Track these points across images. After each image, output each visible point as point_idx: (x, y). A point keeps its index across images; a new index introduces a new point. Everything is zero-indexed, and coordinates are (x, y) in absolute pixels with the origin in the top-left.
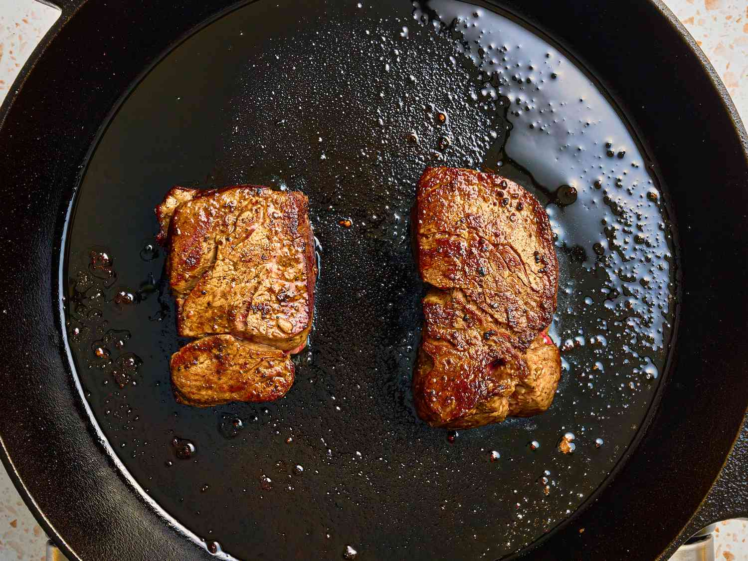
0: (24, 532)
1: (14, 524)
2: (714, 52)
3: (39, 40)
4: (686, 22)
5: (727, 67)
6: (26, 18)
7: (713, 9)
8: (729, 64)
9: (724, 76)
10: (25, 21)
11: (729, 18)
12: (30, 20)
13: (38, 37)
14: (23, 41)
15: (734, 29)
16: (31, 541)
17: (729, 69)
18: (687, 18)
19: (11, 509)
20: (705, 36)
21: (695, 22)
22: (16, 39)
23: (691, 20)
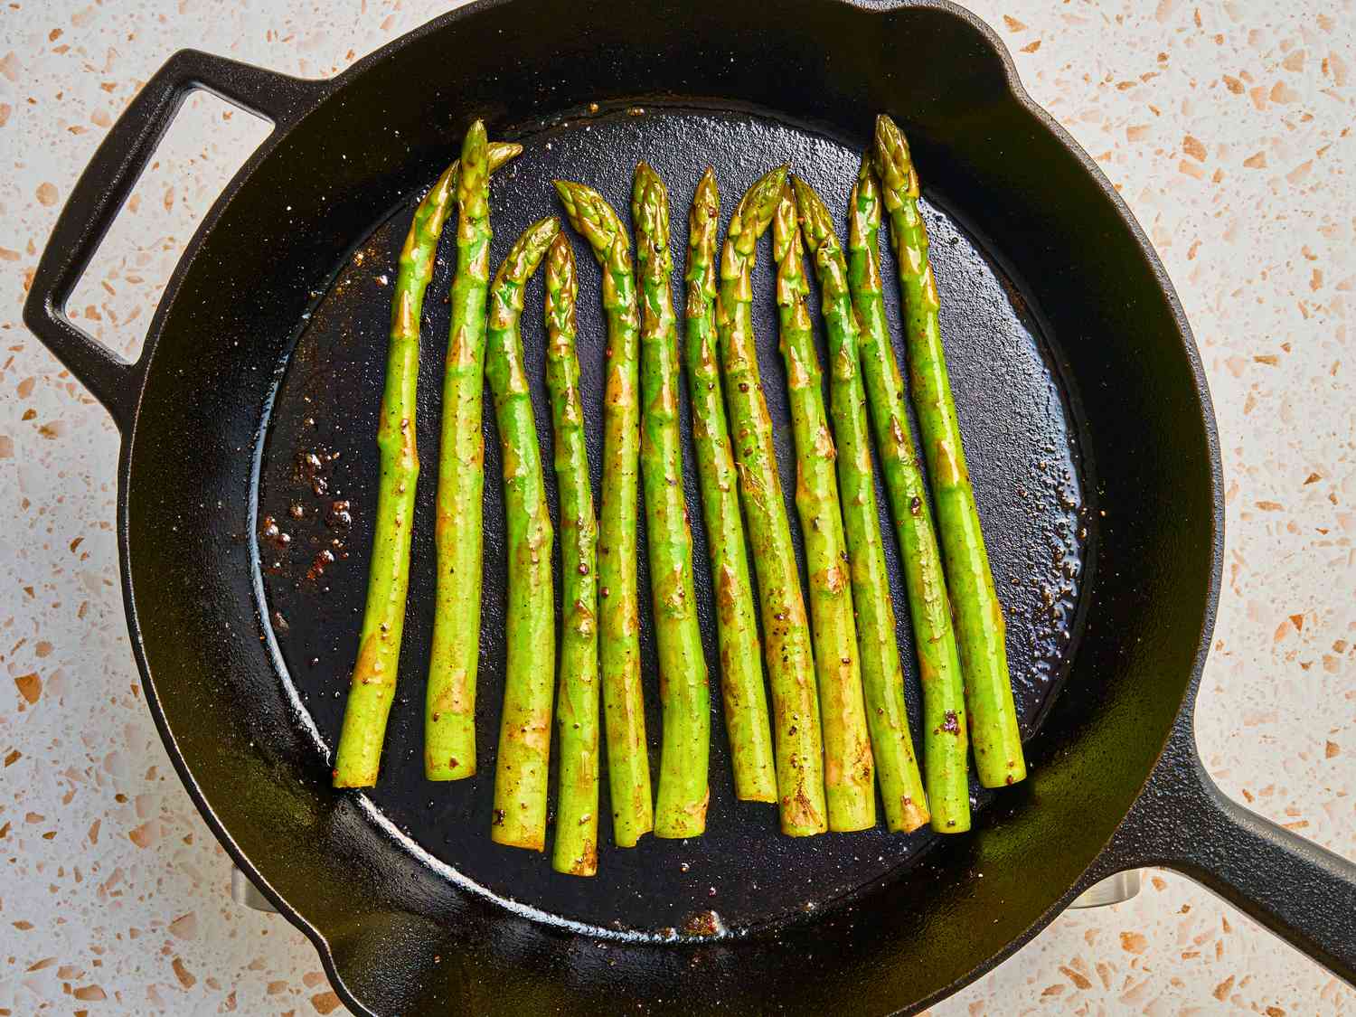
0: (202, 850)
1: (187, 840)
2: (1139, 199)
3: (225, 184)
4: (1101, 158)
5: (1157, 220)
6: (205, 153)
7: (1138, 140)
8: (1159, 215)
9: (1153, 232)
10: (204, 157)
11: (1160, 152)
12: (210, 154)
13: (222, 178)
14: (201, 184)
15: (1166, 168)
16: (212, 863)
17: (1159, 223)
18: (1102, 151)
19: (184, 819)
20: (1127, 177)
21: (1113, 157)
22: (191, 182)
23: (1108, 156)
